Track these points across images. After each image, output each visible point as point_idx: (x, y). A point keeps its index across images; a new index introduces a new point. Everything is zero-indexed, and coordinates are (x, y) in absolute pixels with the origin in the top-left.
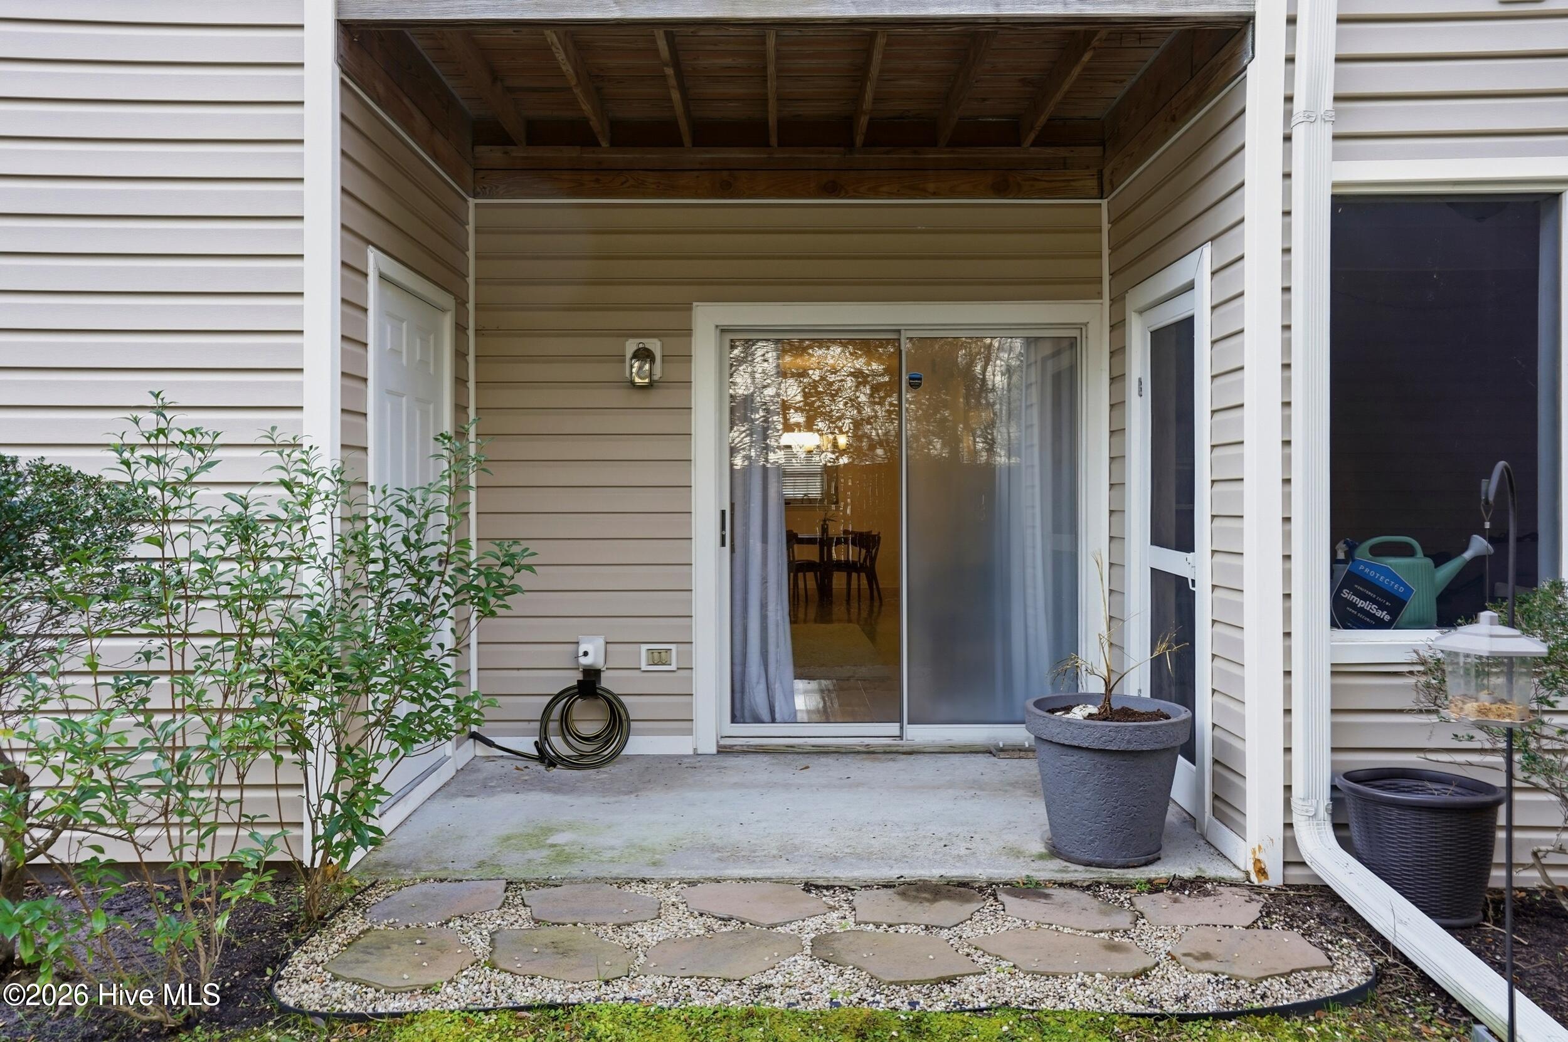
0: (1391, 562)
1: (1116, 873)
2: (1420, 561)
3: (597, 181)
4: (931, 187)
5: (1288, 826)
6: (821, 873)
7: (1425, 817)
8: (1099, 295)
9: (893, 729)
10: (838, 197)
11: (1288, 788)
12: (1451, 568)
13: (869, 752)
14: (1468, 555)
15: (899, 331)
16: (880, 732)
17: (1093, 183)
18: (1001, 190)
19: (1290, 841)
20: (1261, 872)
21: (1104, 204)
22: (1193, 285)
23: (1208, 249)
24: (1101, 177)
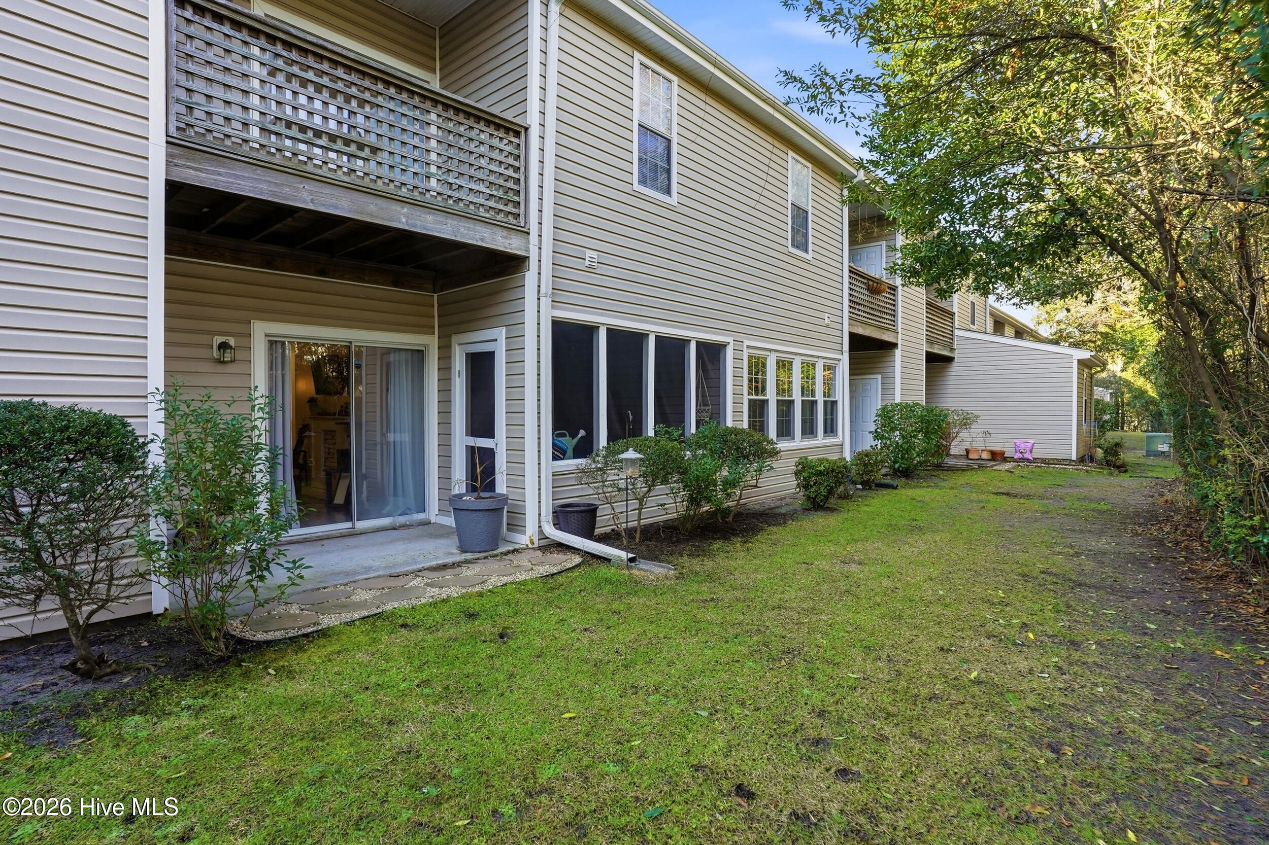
0: (561, 439)
1: (491, 553)
2: (568, 438)
3: (196, 250)
4: (367, 278)
5: (540, 527)
6: (393, 571)
7: (584, 514)
8: (434, 333)
9: (348, 525)
10: (325, 277)
11: (540, 514)
12: (576, 440)
13: (343, 536)
14: (579, 436)
15: (351, 342)
16: (345, 526)
17: (430, 286)
18: (396, 284)
19: (541, 532)
20: (533, 543)
21: (436, 296)
22: (496, 340)
23: (504, 329)
24: (434, 285)
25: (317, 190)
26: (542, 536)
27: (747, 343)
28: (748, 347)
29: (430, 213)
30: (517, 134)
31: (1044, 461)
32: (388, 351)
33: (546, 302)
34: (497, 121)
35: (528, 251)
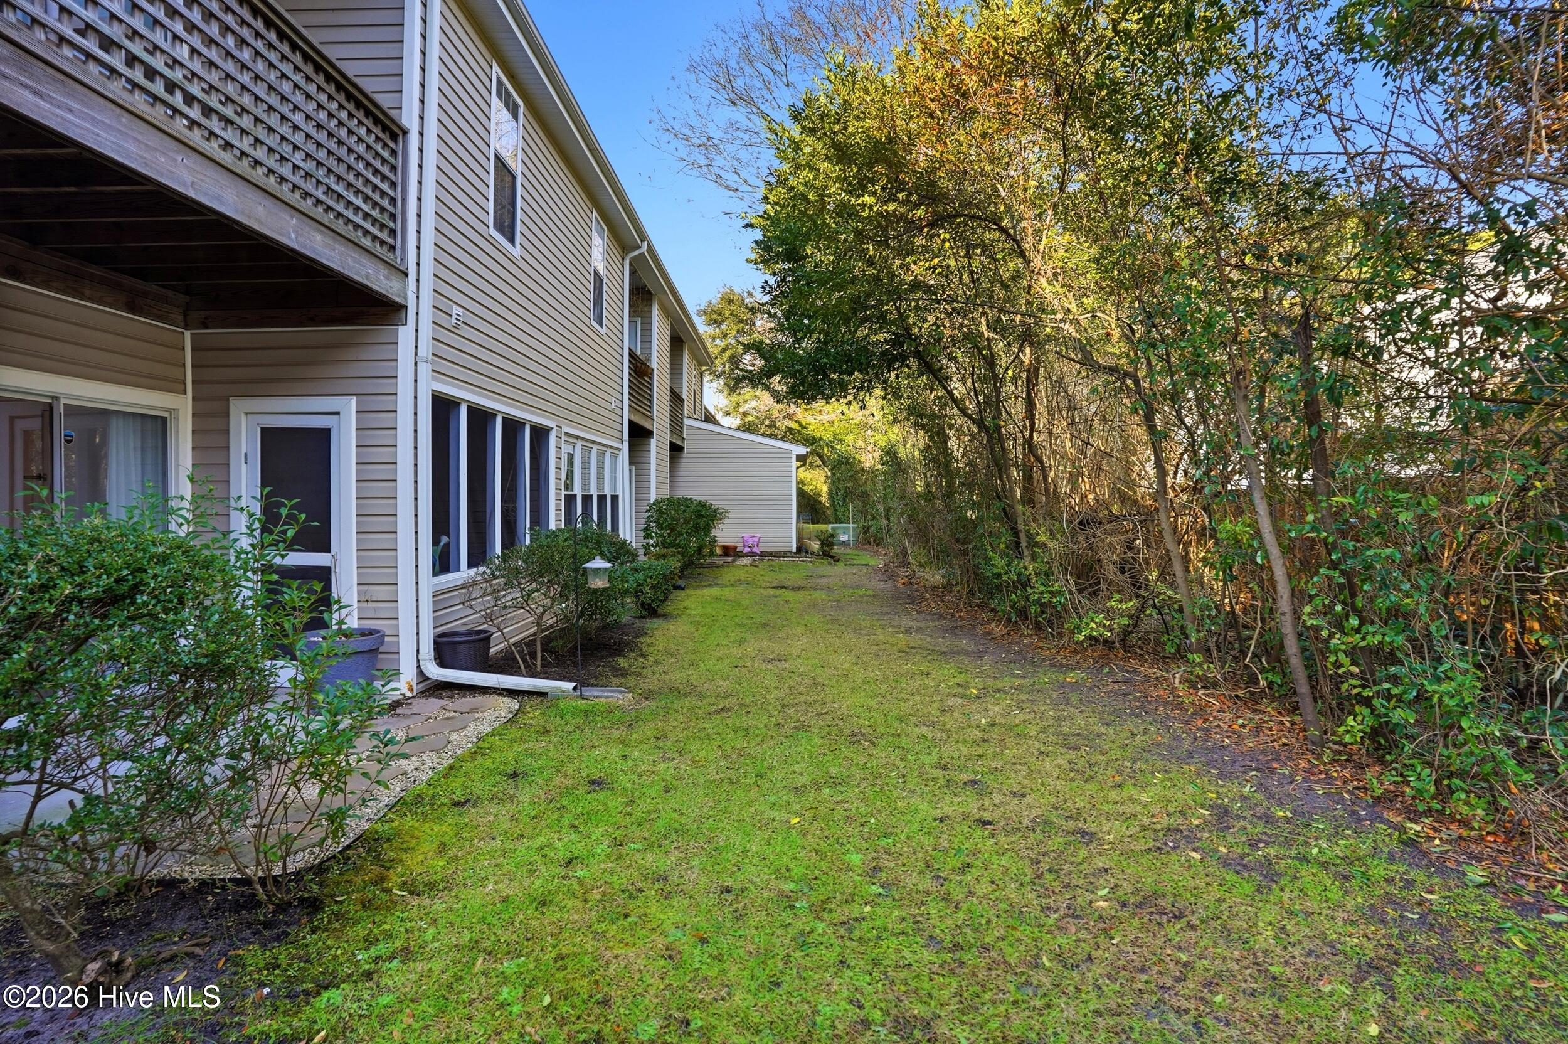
4: (87, 292)
5: (419, 667)
7: (474, 644)
8: (184, 392)
11: (418, 651)
12: (439, 549)
14: (442, 543)
15: (56, 398)
17: (180, 318)
18: (132, 308)
19: (420, 672)
20: (411, 690)
21: (188, 334)
22: (338, 413)
23: (354, 400)
24: (185, 316)
25: (198, 168)
26: (422, 675)
27: (566, 429)
28: (566, 434)
29: (319, 231)
30: (394, 137)
31: (770, 554)
32: (104, 415)
33: (424, 369)
34: (379, 114)
35: (406, 298)
